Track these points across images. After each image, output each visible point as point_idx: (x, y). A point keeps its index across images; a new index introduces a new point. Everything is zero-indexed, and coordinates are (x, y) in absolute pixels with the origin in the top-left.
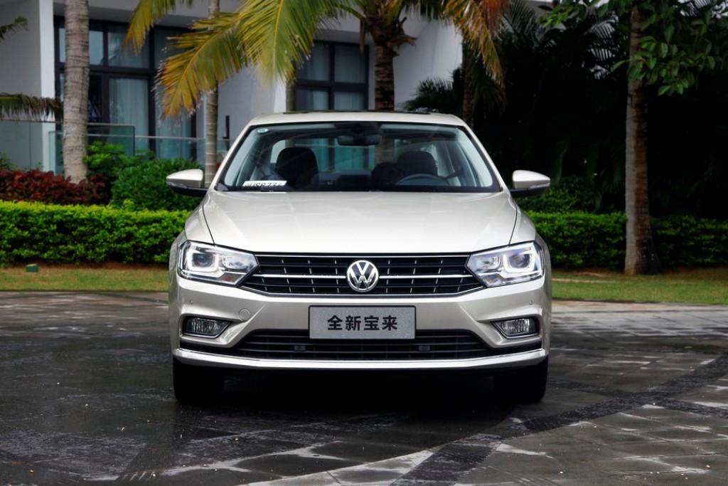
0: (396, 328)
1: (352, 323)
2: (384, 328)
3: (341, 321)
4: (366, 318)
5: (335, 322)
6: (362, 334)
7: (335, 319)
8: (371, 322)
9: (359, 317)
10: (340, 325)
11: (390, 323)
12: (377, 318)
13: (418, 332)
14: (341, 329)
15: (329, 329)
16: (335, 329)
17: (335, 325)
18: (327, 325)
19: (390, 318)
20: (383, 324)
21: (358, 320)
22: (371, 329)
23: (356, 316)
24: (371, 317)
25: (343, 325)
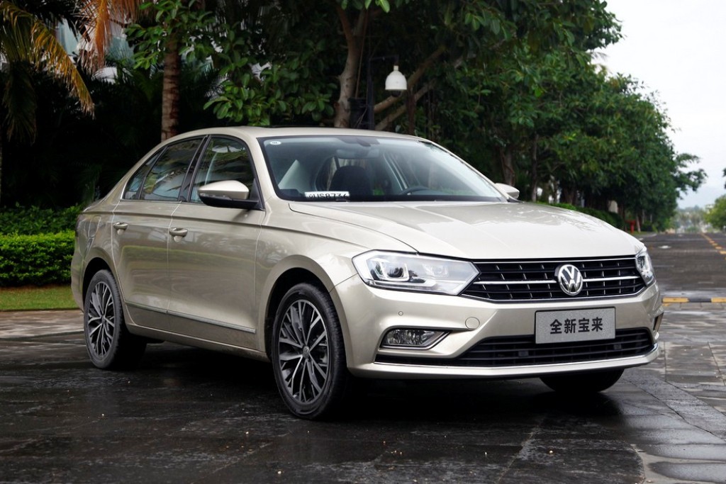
0: (601, 329)
1: (570, 325)
2: (593, 330)
3: (561, 324)
4: (580, 321)
5: (556, 326)
6: (577, 336)
7: (556, 323)
8: (584, 324)
9: (575, 320)
10: (559, 329)
11: (598, 324)
12: (588, 320)
13: (618, 332)
14: (560, 332)
15: (551, 333)
16: (556, 332)
17: (556, 329)
18: (549, 329)
19: (597, 319)
20: (593, 325)
21: (574, 322)
22: (584, 331)
23: (572, 318)
24: (584, 320)
25: (563, 328)
